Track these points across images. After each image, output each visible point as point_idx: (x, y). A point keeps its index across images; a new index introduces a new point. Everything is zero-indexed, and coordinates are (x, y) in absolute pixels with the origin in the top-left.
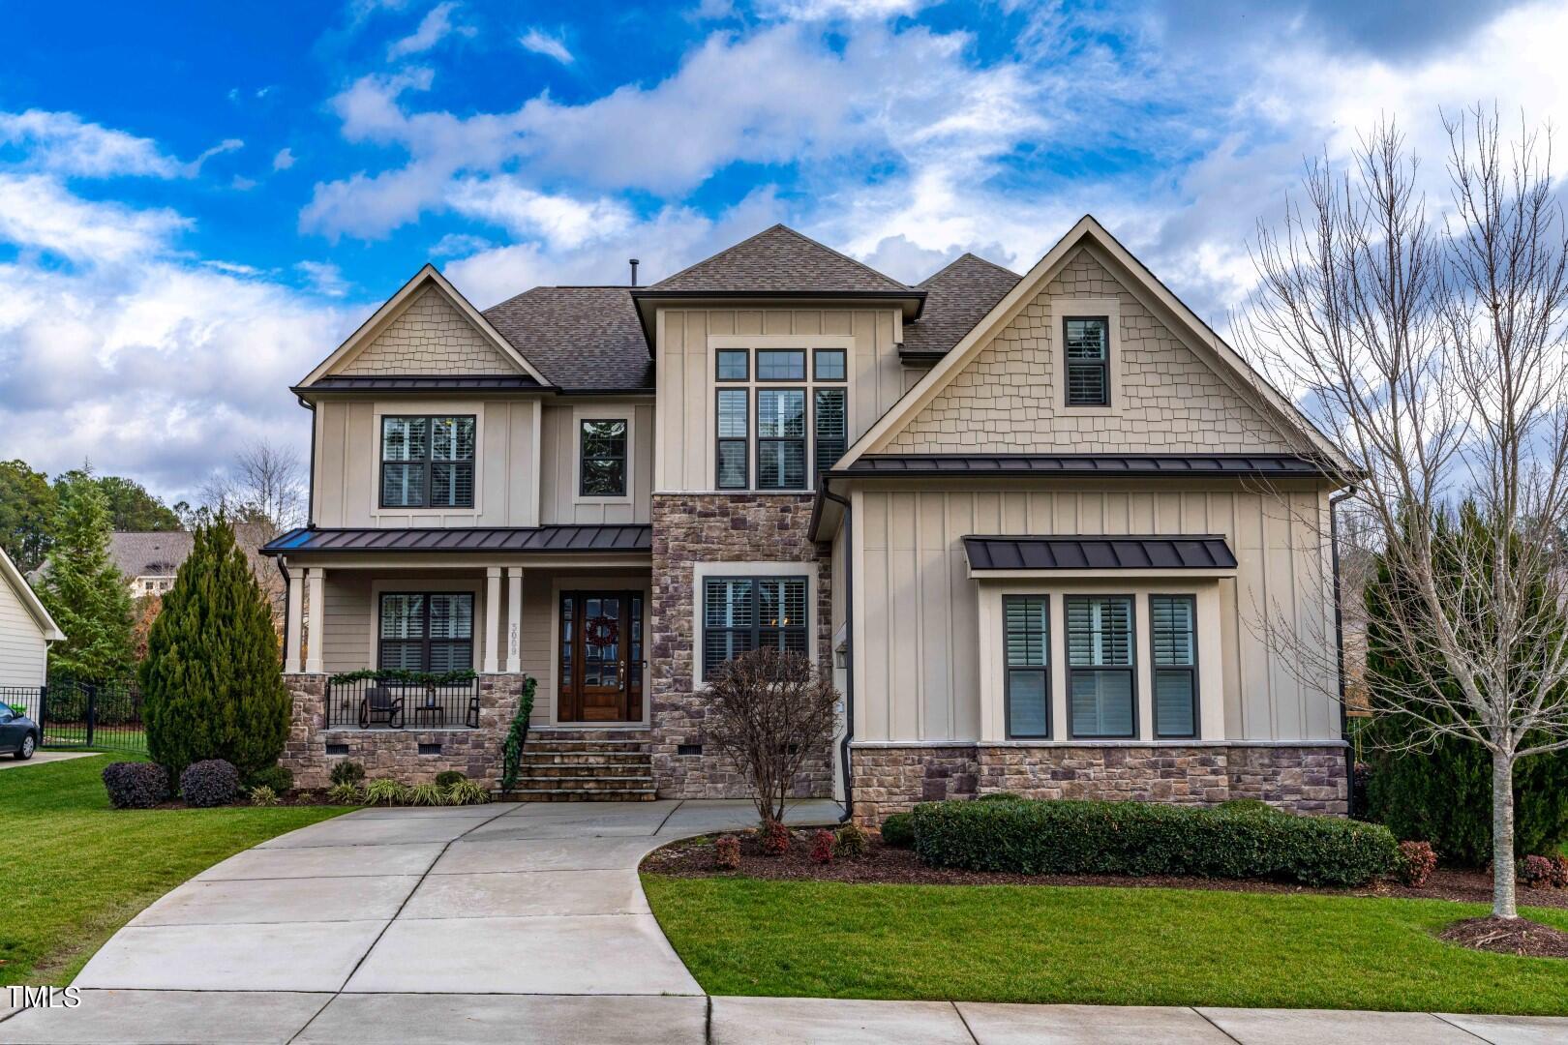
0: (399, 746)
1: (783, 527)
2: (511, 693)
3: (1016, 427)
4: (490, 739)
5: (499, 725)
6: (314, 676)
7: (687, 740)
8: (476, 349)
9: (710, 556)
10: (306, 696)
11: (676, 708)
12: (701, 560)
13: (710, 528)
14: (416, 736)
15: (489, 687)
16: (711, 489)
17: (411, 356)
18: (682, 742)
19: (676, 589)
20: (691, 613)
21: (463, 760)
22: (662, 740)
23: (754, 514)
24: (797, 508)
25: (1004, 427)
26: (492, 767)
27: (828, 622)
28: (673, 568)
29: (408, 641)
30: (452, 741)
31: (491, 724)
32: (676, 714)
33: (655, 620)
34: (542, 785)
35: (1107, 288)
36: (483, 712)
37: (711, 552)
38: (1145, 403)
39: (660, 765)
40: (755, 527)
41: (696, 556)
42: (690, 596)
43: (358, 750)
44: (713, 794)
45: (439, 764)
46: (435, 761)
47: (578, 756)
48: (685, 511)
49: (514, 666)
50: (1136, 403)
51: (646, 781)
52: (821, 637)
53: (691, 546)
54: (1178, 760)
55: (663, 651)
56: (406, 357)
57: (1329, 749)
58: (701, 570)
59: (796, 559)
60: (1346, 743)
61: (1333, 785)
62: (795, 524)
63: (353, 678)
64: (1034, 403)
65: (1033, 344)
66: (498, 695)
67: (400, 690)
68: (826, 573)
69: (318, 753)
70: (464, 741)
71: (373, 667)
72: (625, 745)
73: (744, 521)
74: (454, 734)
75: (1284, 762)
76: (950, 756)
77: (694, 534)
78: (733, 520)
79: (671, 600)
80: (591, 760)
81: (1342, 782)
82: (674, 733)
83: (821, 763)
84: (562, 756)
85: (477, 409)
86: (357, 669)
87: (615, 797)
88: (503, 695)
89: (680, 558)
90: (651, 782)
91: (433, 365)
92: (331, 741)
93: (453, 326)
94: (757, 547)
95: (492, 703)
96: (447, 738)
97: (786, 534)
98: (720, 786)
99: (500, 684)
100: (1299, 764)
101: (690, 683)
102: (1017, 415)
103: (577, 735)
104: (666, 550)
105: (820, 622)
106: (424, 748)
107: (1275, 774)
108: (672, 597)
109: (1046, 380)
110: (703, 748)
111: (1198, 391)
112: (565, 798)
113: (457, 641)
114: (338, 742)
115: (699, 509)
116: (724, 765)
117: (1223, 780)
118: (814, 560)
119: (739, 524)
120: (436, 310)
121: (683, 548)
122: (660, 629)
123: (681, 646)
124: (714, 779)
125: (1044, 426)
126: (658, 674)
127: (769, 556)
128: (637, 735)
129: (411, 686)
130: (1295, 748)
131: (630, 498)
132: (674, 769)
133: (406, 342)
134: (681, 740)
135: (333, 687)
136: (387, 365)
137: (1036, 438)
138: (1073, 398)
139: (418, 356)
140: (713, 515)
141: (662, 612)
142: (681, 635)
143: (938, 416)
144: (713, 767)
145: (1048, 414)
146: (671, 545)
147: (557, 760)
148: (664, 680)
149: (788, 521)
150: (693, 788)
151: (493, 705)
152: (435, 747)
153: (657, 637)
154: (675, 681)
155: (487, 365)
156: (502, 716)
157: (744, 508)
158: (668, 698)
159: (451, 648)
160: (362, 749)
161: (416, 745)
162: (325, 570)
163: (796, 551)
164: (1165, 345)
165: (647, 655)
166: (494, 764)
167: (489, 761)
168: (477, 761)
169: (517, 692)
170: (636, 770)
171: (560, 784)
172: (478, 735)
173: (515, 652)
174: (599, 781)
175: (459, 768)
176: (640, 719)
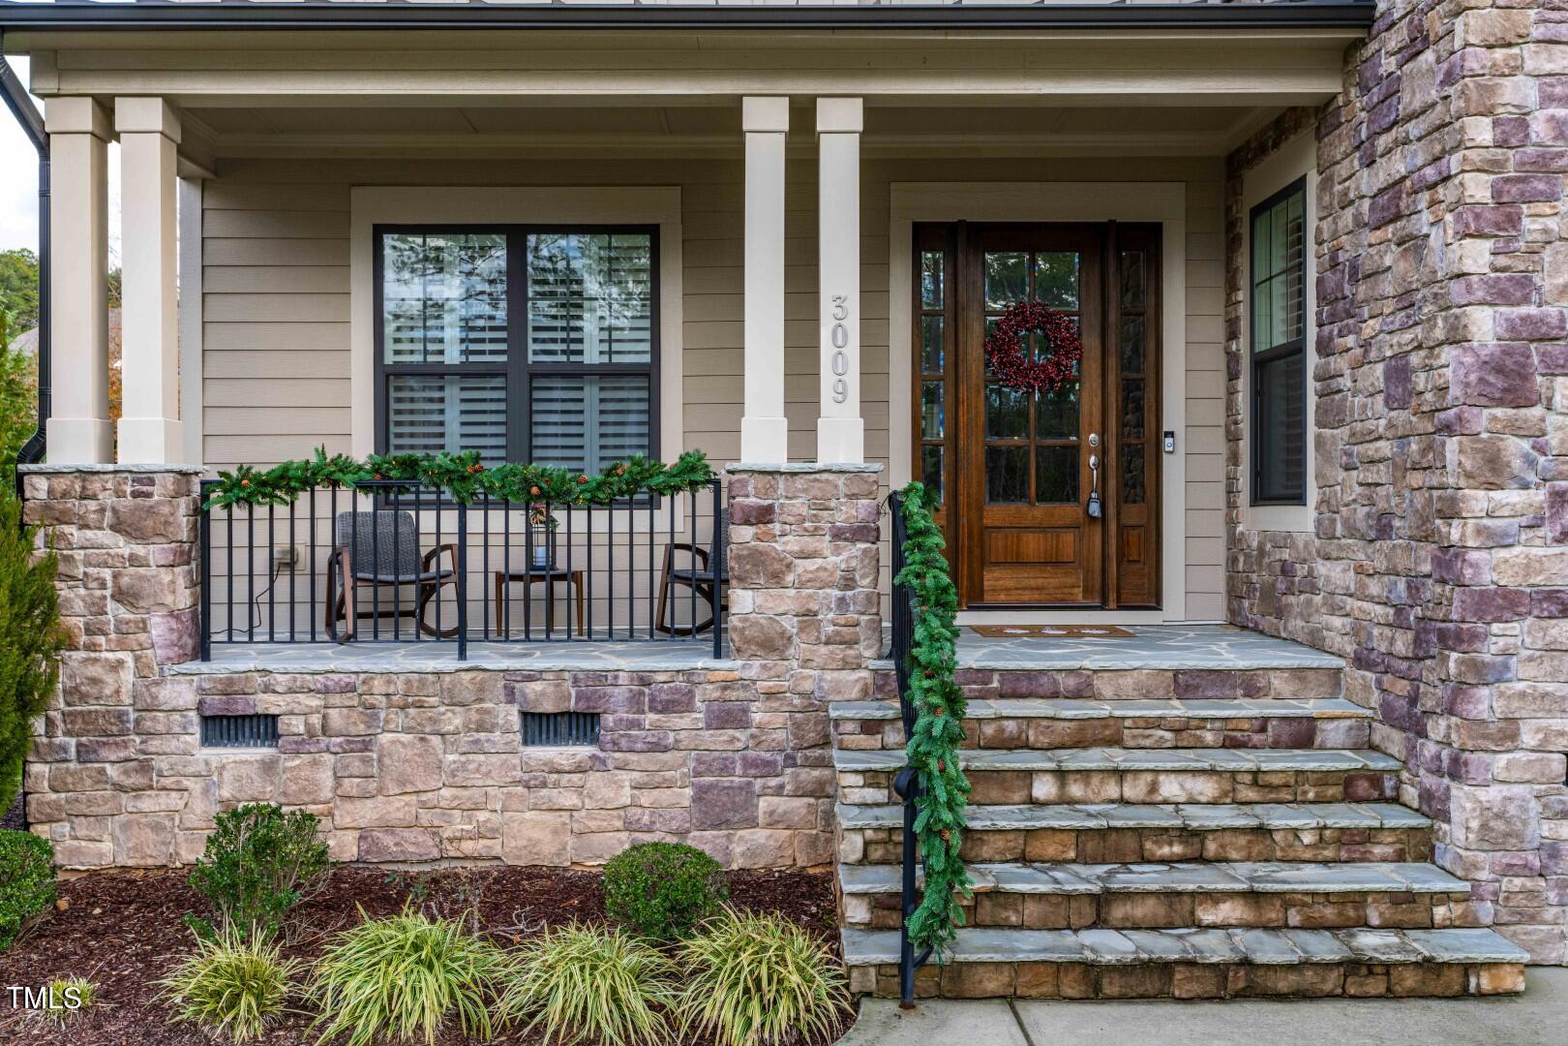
0: (454, 720)
2: (838, 535)
4: (770, 695)
5: (800, 648)
6: (145, 478)
10: (123, 546)
14: (511, 684)
15: (763, 516)
21: (677, 765)
22: (1508, 732)
26: (779, 791)
29: (465, 373)
30: (635, 702)
31: (772, 644)
33: (1475, 257)
34: (1030, 910)
36: (742, 601)
39: (1498, 830)
43: (311, 733)
45: (594, 779)
46: (579, 769)
47: (1120, 774)
49: (842, 441)
51: (1446, 897)
55: (1511, 380)
63: (286, 482)
66: (791, 544)
67: (450, 519)
69: (173, 744)
70: (678, 701)
71: (361, 449)
72: (1263, 722)
74: (643, 679)
80: (1170, 788)
84: (1061, 775)
86: (301, 453)
87: (1360, 976)
88: (811, 543)
90: (1465, 898)
92: (216, 704)
95: (772, 572)
96: (620, 693)
99: (800, 505)
106: (539, 726)
108: (1548, 162)
113: (609, 374)
114: (240, 708)
122: (1502, 292)
126: (1494, 473)
128: (1277, 682)
129: (486, 505)
135: (217, 512)
141: (1498, 223)
147: (1044, 788)
148: (1512, 495)
151: (776, 579)
152: (581, 723)
153: (1483, 323)
156: (808, 617)
158: (1531, 565)
159: (591, 393)
160: (325, 730)
161: (511, 713)
162: (169, 100)
165: (1174, 416)
166: (787, 778)
167: (767, 768)
168: (726, 769)
169: (864, 532)
170: (1364, 838)
171: (1100, 909)
172: (727, 685)
173: (842, 396)
174: (1252, 896)
175: (664, 796)
176: (1153, 600)
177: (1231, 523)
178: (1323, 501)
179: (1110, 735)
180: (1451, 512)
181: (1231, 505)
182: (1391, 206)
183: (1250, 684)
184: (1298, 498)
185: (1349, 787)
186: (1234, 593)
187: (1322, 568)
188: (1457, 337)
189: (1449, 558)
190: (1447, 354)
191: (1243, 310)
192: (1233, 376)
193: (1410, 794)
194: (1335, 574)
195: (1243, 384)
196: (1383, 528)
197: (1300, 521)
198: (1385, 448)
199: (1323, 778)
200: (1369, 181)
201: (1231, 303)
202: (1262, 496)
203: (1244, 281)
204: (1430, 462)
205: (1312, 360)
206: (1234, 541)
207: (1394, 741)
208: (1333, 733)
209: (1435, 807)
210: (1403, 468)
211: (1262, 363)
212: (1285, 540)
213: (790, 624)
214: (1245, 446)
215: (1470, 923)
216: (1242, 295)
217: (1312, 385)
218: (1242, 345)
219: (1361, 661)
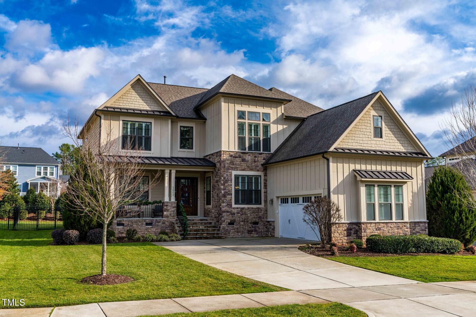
0: (140, 224)
1: (255, 162)
2: (173, 207)
3: (364, 142)
4: (167, 221)
5: (170, 217)
7: (231, 221)
8: (152, 102)
9: (236, 169)
11: (228, 212)
12: (234, 170)
13: (236, 161)
14: (145, 220)
15: (167, 206)
16: (237, 150)
17: (131, 102)
18: (229, 222)
19: (228, 178)
20: (231, 185)
21: (159, 227)
22: (224, 221)
23: (248, 158)
24: (258, 156)
25: (361, 142)
26: (168, 230)
27: (266, 188)
28: (227, 172)
30: (156, 222)
31: (167, 217)
32: (228, 214)
33: (222, 187)
34: (192, 235)
35: (382, 109)
36: (165, 213)
37: (237, 168)
38: (390, 138)
39: (224, 228)
40: (248, 161)
41: (233, 169)
42: (231, 180)
43: (127, 225)
44: (238, 236)
45: (152, 229)
47: (197, 226)
48: (230, 156)
49: (173, 199)
50: (387, 138)
51: (220, 233)
52: (265, 193)
53: (231, 166)
54: (401, 226)
55: (224, 196)
56: (130, 102)
57: (425, 222)
58: (234, 173)
59: (258, 171)
60: (428, 221)
61: (425, 231)
62: (258, 161)
64: (367, 136)
65: (366, 121)
66: (169, 208)
68: (266, 175)
69: (114, 226)
70: (159, 222)
72: (208, 223)
73: (245, 159)
74: (156, 220)
75: (417, 226)
76: (352, 225)
77: (232, 163)
78: (242, 159)
79: (226, 181)
80: (201, 227)
81: (427, 230)
82: (227, 219)
83: (265, 227)
84: (192, 226)
85: (152, 121)
87: (214, 238)
88: (171, 208)
89: (229, 169)
90: (221, 233)
91: (138, 106)
92: (118, 222)
93: (144, 94)
94: (248, 167)
95: (168, 210)
96: (154, 221)
97: (256, 163)
98: (239, 234)
99: (170, 205)
100: (419, 226)
101: (231, 205)
102: (364, 139)
103: (192, 220)
104: (225, 166)
105: (264, 189)
106: (147, 224)
107: (415, 228)
108: (226, 180)
109: (369, 131)
110: (235, 223)
111: (399, 136)
112: (200, 238)
114: (121, 223)
115: (234, 155)
116: (240, 228)
117: (409, 230)
118: (263, 171)
119: (244, 160)
120: (139, 89)
121: (229, 167)
122: (224, 190)
123: (229, 194)
124: (238, 232)
125: (369, 142)
126: (223, 202)
127: (251, 170)
128: (209, 220)
130: (418, 222)
131: (194, 150)
132: (227, 229)
133: (130, 98)
134: (229, 221)
136: (124, 104)
137: (368, 145)
138: (375, 136)
139: (134, 103)
140: (237, 157)
141: (224, 185)
142: (229, 191)
143: (348, 138)
144: (238, 229)
145: (370, 139)
146: (226, 165)
147: (191, 227)
148: (225, 204)
149: (256, 160)
150: (232, 235)
151: (168, 211)
152: (150, 224)
153: (223, 192)
154: (228, 204)
155: (155, 107)
156: (170, 214)
157: (245, 156)
158: (226, 209)
160: (128, 225)
161: (145, 223)
163: (258, 168)
164: (393, 124)
165: (199, 196)
166: (168, 229)
167: (167, 228)
168: (163, 228)
169: (175, 207)
170: (215, 230)
171: (196, 234)
172: (164, 220)
173: (173, 195)
174: (207, 233)
175: (158, 230)
176: (197, 215)
177: (204, 207)
178: (212, 205)
179: (196, 224)
180: (221, 205)
181: (204, 205)
182: (217, 181)
183: (206, 220)
184: (210, 205)
185: (214, 227)
186: (204, 214)
187: (212, 210)
188: (221, 192)
189: (221, 208)
190: (221, 194)
191: (206, 186)
192: (205, 193)
193: (218, 227)
194: (213, 211)
195: (206, 193)
196: (217, 207)
197: (211, 206)
198: (217, 200)
199: (212, 226)
200: (216, 179)
201: (204, 185)
202: (207, 204)
203: (206, 184)
204: (219, 201)
205: (212, 192)
206: (205, 209)
207: (217, 223)
208: (213, 223)
209: (220, 227)
210: (218, 202)
211: (207, 192)
212: (209, 208)
213: (169, 215)
214: (206, 199)
215: (222, 235)
216: (205, 185)
217: (211, 195)
218: (205, 190)
219: (215, 218)
